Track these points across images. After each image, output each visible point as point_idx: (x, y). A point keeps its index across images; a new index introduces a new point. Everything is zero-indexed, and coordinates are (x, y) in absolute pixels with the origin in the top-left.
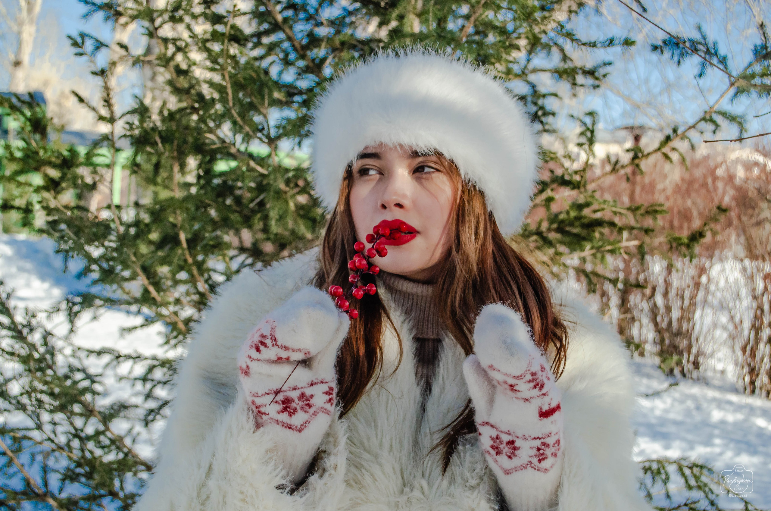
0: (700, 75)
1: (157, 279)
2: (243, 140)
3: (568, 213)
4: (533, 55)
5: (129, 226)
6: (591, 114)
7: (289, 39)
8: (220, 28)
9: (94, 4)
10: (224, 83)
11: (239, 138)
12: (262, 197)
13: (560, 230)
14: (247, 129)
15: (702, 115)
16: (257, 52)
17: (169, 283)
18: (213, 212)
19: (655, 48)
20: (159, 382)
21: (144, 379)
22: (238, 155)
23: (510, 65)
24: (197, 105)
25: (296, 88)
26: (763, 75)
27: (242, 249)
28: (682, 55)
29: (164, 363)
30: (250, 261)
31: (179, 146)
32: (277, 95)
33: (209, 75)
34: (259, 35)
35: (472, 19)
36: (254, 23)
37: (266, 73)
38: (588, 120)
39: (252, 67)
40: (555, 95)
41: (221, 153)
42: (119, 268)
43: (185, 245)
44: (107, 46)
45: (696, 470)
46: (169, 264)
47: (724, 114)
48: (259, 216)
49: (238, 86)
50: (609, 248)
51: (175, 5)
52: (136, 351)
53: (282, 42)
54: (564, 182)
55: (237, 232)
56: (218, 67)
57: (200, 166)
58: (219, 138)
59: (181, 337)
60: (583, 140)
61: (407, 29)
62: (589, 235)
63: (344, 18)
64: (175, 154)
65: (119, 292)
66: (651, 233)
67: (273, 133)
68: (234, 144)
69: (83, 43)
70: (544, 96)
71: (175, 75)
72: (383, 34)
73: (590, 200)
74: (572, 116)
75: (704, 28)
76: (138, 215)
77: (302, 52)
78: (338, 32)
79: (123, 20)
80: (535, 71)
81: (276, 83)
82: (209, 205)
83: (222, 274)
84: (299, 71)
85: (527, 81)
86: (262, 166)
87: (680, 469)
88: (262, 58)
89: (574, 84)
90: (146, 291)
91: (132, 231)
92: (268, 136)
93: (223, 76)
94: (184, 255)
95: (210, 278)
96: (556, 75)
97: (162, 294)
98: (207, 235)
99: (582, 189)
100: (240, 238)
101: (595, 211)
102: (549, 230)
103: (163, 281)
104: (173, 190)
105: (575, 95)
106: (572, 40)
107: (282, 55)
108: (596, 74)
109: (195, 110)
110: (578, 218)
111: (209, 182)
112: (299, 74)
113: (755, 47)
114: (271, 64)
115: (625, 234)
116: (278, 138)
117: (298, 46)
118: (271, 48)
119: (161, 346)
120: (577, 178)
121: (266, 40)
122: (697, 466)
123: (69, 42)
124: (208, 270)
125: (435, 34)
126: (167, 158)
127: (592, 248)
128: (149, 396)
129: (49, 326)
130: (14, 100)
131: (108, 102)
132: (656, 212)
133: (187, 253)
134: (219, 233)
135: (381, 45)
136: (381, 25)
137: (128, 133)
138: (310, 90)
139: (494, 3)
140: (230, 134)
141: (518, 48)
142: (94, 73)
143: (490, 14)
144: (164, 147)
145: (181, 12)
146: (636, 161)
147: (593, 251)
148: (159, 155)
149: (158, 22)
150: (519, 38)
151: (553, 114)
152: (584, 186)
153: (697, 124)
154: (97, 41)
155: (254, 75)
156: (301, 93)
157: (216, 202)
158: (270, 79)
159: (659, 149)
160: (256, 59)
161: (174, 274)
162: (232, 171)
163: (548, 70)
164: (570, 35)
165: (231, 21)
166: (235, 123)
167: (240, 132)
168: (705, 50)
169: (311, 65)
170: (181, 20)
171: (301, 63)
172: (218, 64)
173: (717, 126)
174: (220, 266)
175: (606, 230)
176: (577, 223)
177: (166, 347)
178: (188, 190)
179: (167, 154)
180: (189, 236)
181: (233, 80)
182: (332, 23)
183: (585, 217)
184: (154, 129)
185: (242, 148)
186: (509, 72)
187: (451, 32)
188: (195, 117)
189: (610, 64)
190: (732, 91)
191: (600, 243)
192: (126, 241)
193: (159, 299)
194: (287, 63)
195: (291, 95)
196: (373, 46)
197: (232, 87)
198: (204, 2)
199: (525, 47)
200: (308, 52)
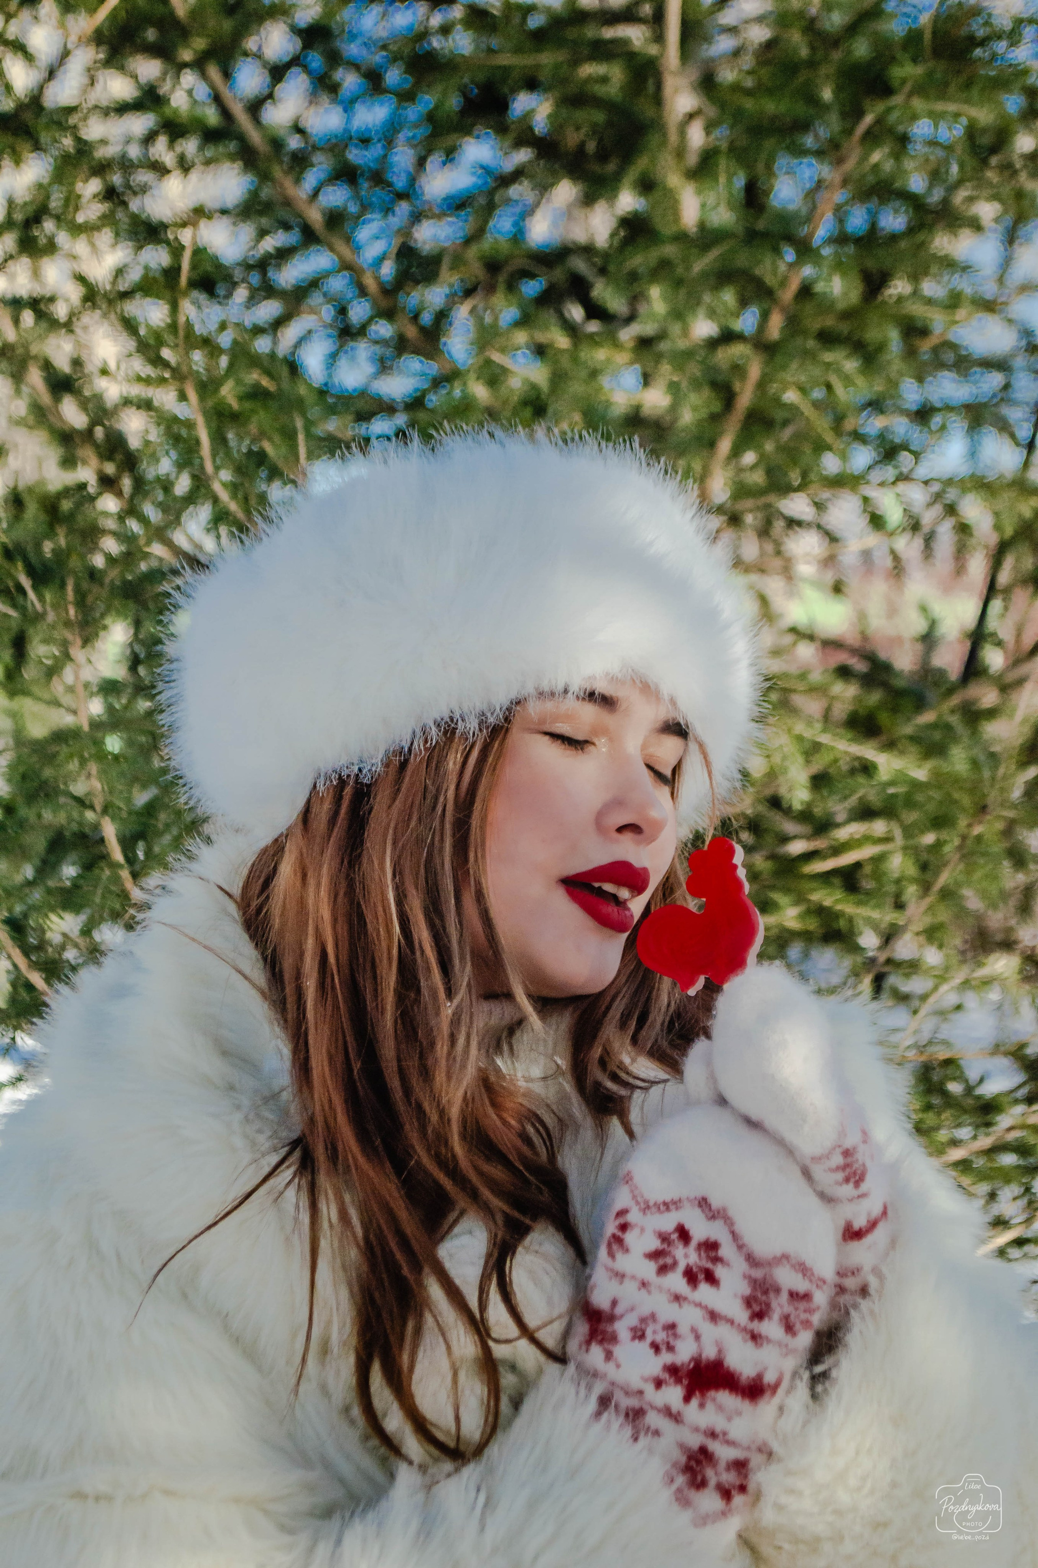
1: (49, 951)
4: (1016, 246)
7: (346, 266)
10: (182, 411)
24: (111, 469)
25: (376, 398)
31: (78, 590)
34: (263, 265)
36: (247, 232)
37: (293, 368)
39: (255, 361)
43: (118, 855)
46: (79, 907)
49: (223, 418)
51: (31, 209)
53: (326, 274)
56: (165, 373)
58: (181, 555)
63: (488, 191)
64: (72, 612)
71: (46, 398)
72: (600, 228)
77: (382, 301)
80: (1027, 289)
81: (322, 393)
84: (382, 351)
85: (1010, 321)
90: (22, 986)
93: (182, 394)
94: (118, 881)
103: (64, 954)
104: (66, 708)
107: (327, 312)
109: (109, 484)
112: (381, 360)
114: (302, 341)
117: (371, 286)
118: (300, 296)
121: (282, 277)
125: (736, 228)
126: (53, 625)
133: (125, 874)
136: (588, 199)
138: (415, 404)
139: (888, 133)
140: (207, 539)
141: (975, 226)
144: (41, 598)
145: (49, 225)
148: (28, 618)
150: (974, 199)
155: (265, 382)
156: (388, 409)
158: (309, 386)
160: (260, 332)
161: (89, 932)
165: (186, 236)
166: (222, 515)
169: (411, 332)
170: (51, 248)
172: (165, 365)
179: (51, 616)
180: (126, 827)
181: (210, 403)
186: (954, 301)
188: (111, 504)
194: (345, 331)
195: (363, 417)
196: (579, 265)
197: (208, 420)
198: (110, 194)
199: (997, 220)
200: (402, 301)
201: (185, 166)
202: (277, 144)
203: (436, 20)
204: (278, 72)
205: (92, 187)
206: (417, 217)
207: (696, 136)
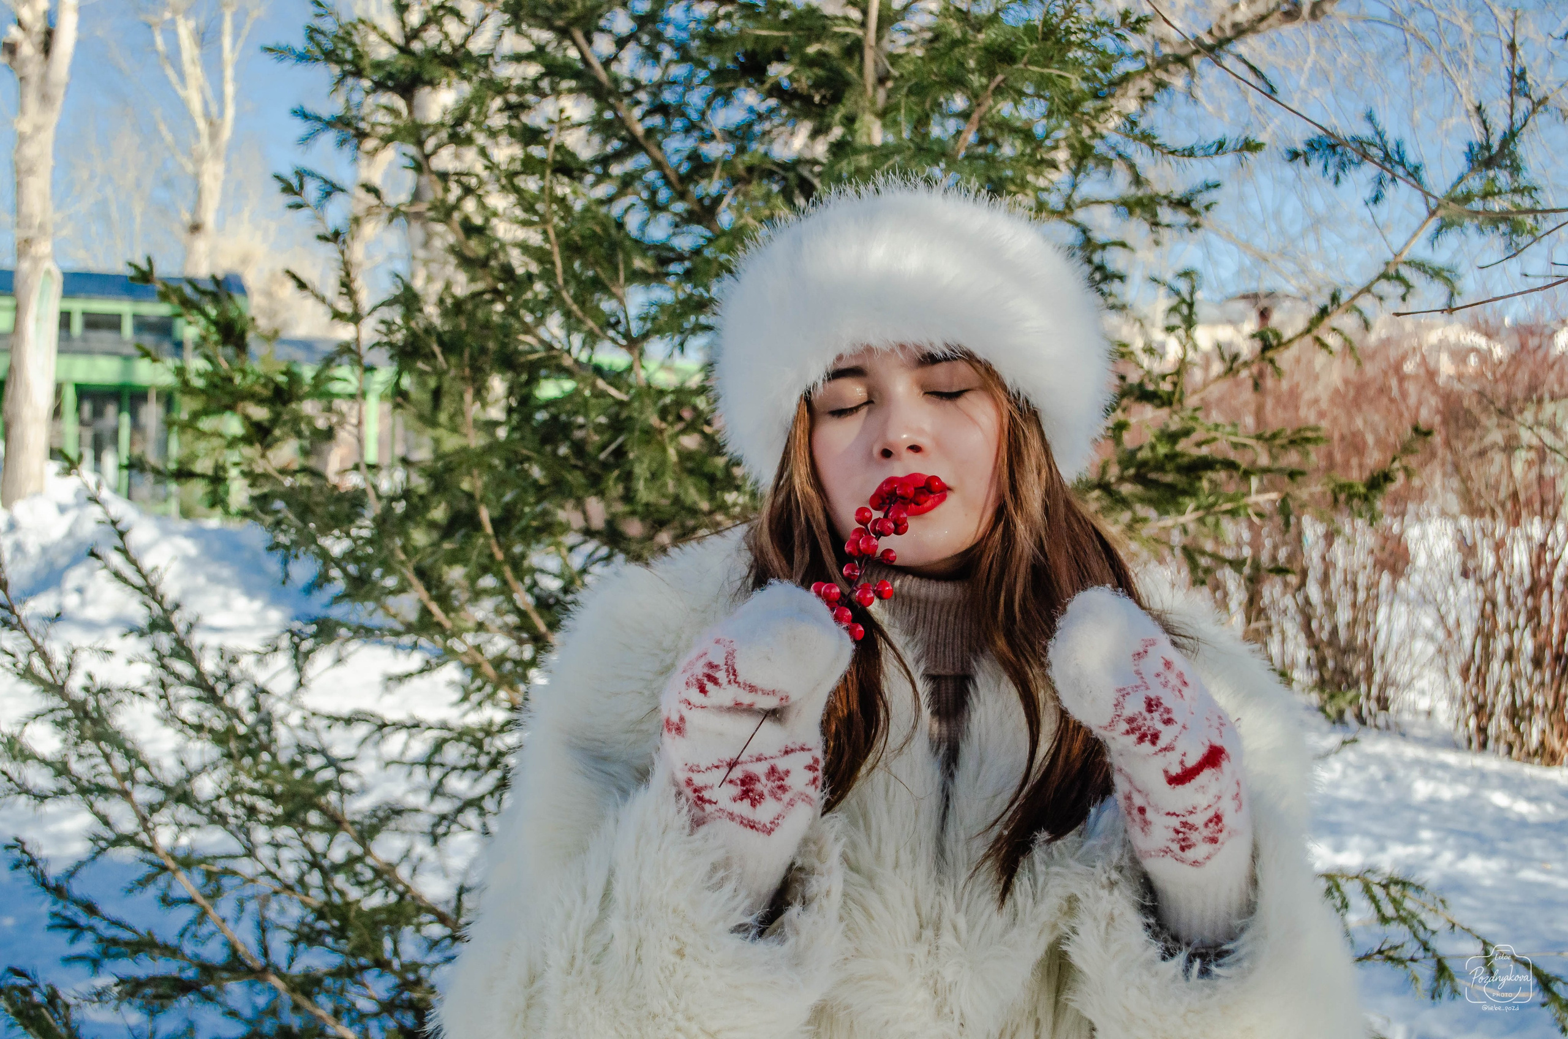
0: (1376, 199)
1: (444, 589)
2: (584, 343)
3: (1153, 447)
4: (1081, 176)
5: (393, 499)
6: (1187, 274)
7: (658, 165)
8: (537, 151)
9: (318, 119)
10: (547, 246)
11: (577, 339)
12: (620, 440)
13: (1140, 479)
14: (590, 324)
15: (1381, 269)
16: (603, 191)
17: (464, 596)
18: (536, 472)
19: (1294, 155)
20: (454, 768)
21: (428, 764)
22: (576, 369)
23: (1044, 196)
24: (501, 286)
25: (672, 249)
26: (1486, 195)
27: (589, 533)
28: (1342, 166)
29: (461, 735)
30: (604, 551)
31: (472, 357)
32: (638, 263)
33: (521, 234)
34: (604, 161)
35: (975, 117)
36: (596, 139)
37: (620, 225)
38: (1183, 286)
39: (594, 218)
40: (1123, 245)
41: (546, 367)
42: (377, 573)
43: (489, 529)
44: (342, 190)
45: (1394, 890)
46: (465, 562)
47: (1420, 266)
48: (616, 473)
49: (572, 249)
50: (1228, 506)
51: (457, 114)
52: (412, 717)
53: (644, 171)
54: (1145, 395)
55: (580, 504)
56: (536, 219)
57: (511, 392)
58: (542, 341)
59: (488, 689)
60: (1176, 320)
61: (861, 140)
62: (1191, 485)
63: (750, 125)
64: (467, 371)
65: (380, 613)
66: (1299, 479)
67: (635, 329)
68: (569, 352)
69: (301, 186)
70: (1104, 247)
71: (462, 236)
72: (820, 149)
73: (1191, 424)
74: (1154, 280)
75: (1379, 117)
76: (408, 478)
77: (679, 187)
78: (741, 150)
79: (370, 144)
80: (1086, 203)
81: (637, 242)
82: (528, 459)
83: (556, 576)
84: (678, 219)
85: (1074, 223)
86: (618, 388)
87: (1367, 889)
88: (610, 200)
89: (1155, 224)
90: (425, 612)
91: (400, 507)
92: (627, 335)
93: (545, 232)
94: (489, 546)
95: (535, 584)
96: (1122, 210)
97: (452, 615)
98: (527, 509)
99: (1176, 406)
100: (585, 513)
101: (1199, 445)
102: (1121, 479)
103: (454, 592)
104: (465, 436)
105: (1157, 243)
106: (1153, 146)
107: (645, 195)
108: (1194, 205)
109: (498, 295)
110: (1171, 457)
111: (527, 418)
112: (677, 226)
113: (1470, 146)
114: (626, 211)
115: (1254, 482)
116: (646, 336)
117: (673, 178)
118: (627, 182)
119: (455, 704)
120: (1166, 387)
121: (616, 170)
122: (1396, 883)
123: (277, 186)
124: (533, 571)
125: (912, 145)
126: (454, 379)
127: (1197, 509)
128: (437, 791)
129: (261, 677)
130: (188, 291)
131: (347, 287)
132: (1307, 440)
133: (493, 541)
134: (546, 505)
135: (817, 169)
136: (815, 134)
137: (385, 339)
138: (697, 252)
139: (1011, 87)
140: (560, 333)
141: (1054, 165)
142: (323, 238)
143: (1005, 108)
144: (447, 360)
145: (468, 127)
146: (1270, 354)
147: (1201, 513)
148: (440, 374)
149: (430, 144)
150: (1055, 148)
151: (1122, 278)
152: (1180, 401)
153: (1372, 283)
154: (326, 182)
155: (598, 229)
156: (680, 258)
157: (538, 452)
158: (627, 235)
159: (1308, 331)
160: (601, 202)
161: (472, 580)
162: (570, 397)
163: (1111, 202)
164: (1147, 138)
165: (555, 138)
166: (568, 314)
167: (579, 330)
168: (1381, 154)
169: (696, 208)
170: (469, 140)
171: (680, 207)
172: (536, 213)
173: (1408, 287)
174: (552, 563)
175: (1221, 475)
176: (1169, 466)
177: (466, 706)
178: (493, 435)
179: (453, 372)
180: (497, 513)
181: (563, 239)
182: (731, 135)
183: (1182, 455)
184: (429, 330)
185: (583, 357)
186: (1041, 207)
187: (939, 141)
188: (499, 307)
189: (1217, 186)
190: (1433, 224)
191: (1211, 499)
192: (388, 526)
193: (448, 624)
194: (655, 206)
195: (663, 261)
196: (805, 172)
197: (562, 253)
198: (508, 107)
199: (1067, 163)
200: (691, 187)
201: (556, 92)
202: (616, 80)
203: (722, 11)
204: (621, 42)
205: (498, 102)
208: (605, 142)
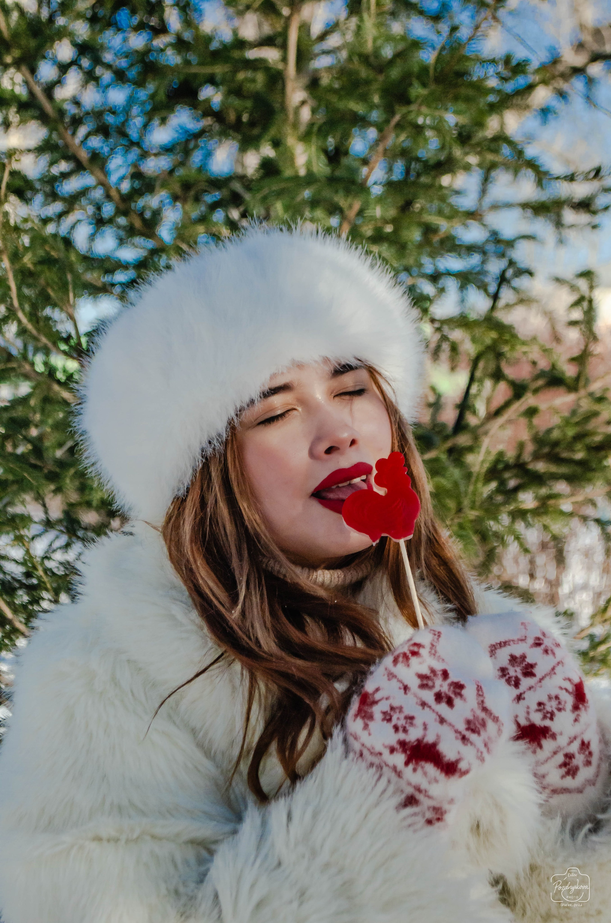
3: (562, 430)
4: (489, 183)
6: (585, 274)
7: (102, 184)
13: (553, 457)
14: (44, 340)
22: (33, 376)
25: (117, 260)
27: (48, 524)
30: (63, 540)
34: (52, 181)
37: (69, 242)
38: (583, 284)
40: (532, 238)
48: (71, 471)
53: (90, 189)
54: (555, 381)
55: (40, 498)
60: (577, 315)
62: (599, 462)
68: (26, 360)
70: (513, 242)
72: (250, 165)
74: (558, 279)
77: (122, 205)
80: (495, 207)
81: (85, 258)
83: (19, 563)
84: (122, 233)
85: (483, 225)
88: (58, 218)
89: (559, 224)
92: (78, 348)
96: (529, 212)
99: (582, 391)
100: (44, 507)
101: (606, 425)
102: (536, 458)
105: (561, 242)
107: (90, 210)
108: (593, 208)
110: (580, 437)
112: (121, 239)
114: (73, 227)
117: (116, 196)
118: (74, 200)
120: (571, 371)
127: (606, 484)
135: (248, 184)
136: (245, 148)
140: (18, 344)
150: (468, 153)
151: (530, 273)
152: (585, 385)
156: (124, 267)
158: (76, 252)
160: (49, 220)
165: (9, 165)
171: (123, 221)
176: (579, 444)
186: (453, 214)
194: (100, 221)
195: (110, 271)
196: (237, 187)
197: (16, 276)
200: (133, 205)
201: (7, 124)
203: (156, 43)
204: (64, 68)
206: (144, 155)
207: (306, 114)
208: (52, 163)
